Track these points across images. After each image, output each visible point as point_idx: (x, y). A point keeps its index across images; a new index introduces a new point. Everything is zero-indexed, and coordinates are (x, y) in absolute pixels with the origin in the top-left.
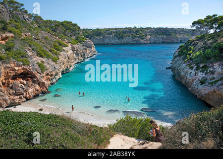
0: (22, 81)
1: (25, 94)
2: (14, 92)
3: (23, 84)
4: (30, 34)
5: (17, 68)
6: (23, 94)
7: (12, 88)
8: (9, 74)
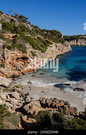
0: (21, 62)
1: (22, 71)
2: (16, 68)
3: (22, 64)
4: (30, 35)
5: (18, 54)
6: (20, 71)
7: (15, 66)
8: (13, 58)
